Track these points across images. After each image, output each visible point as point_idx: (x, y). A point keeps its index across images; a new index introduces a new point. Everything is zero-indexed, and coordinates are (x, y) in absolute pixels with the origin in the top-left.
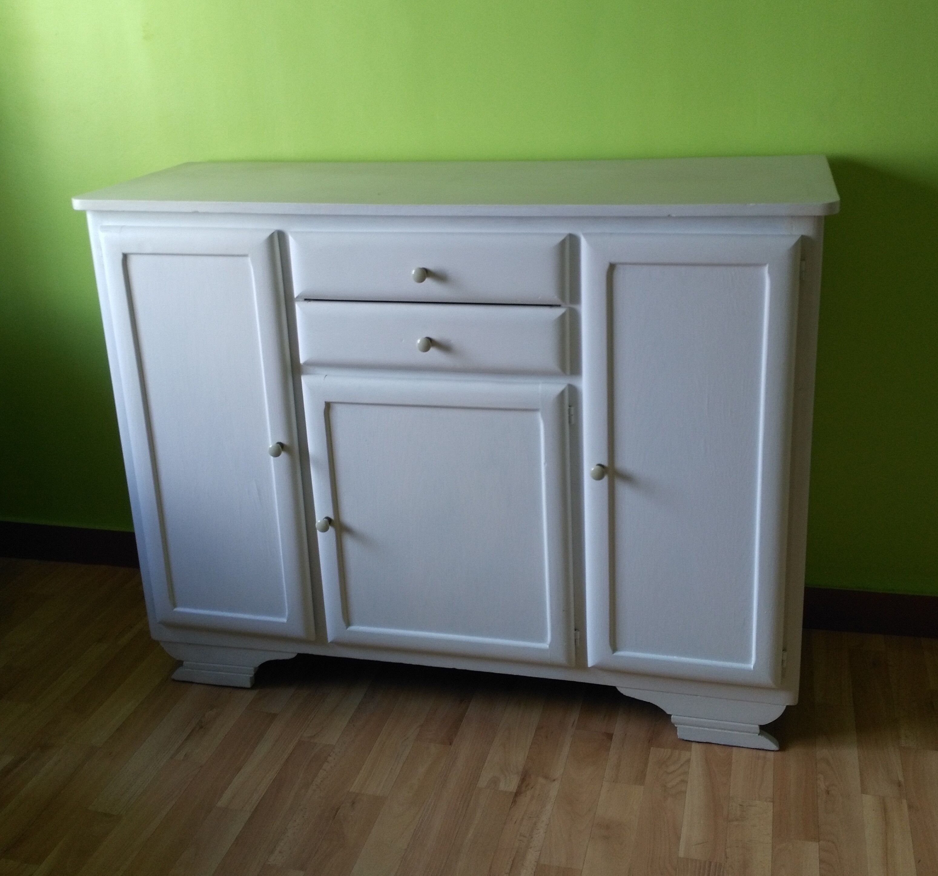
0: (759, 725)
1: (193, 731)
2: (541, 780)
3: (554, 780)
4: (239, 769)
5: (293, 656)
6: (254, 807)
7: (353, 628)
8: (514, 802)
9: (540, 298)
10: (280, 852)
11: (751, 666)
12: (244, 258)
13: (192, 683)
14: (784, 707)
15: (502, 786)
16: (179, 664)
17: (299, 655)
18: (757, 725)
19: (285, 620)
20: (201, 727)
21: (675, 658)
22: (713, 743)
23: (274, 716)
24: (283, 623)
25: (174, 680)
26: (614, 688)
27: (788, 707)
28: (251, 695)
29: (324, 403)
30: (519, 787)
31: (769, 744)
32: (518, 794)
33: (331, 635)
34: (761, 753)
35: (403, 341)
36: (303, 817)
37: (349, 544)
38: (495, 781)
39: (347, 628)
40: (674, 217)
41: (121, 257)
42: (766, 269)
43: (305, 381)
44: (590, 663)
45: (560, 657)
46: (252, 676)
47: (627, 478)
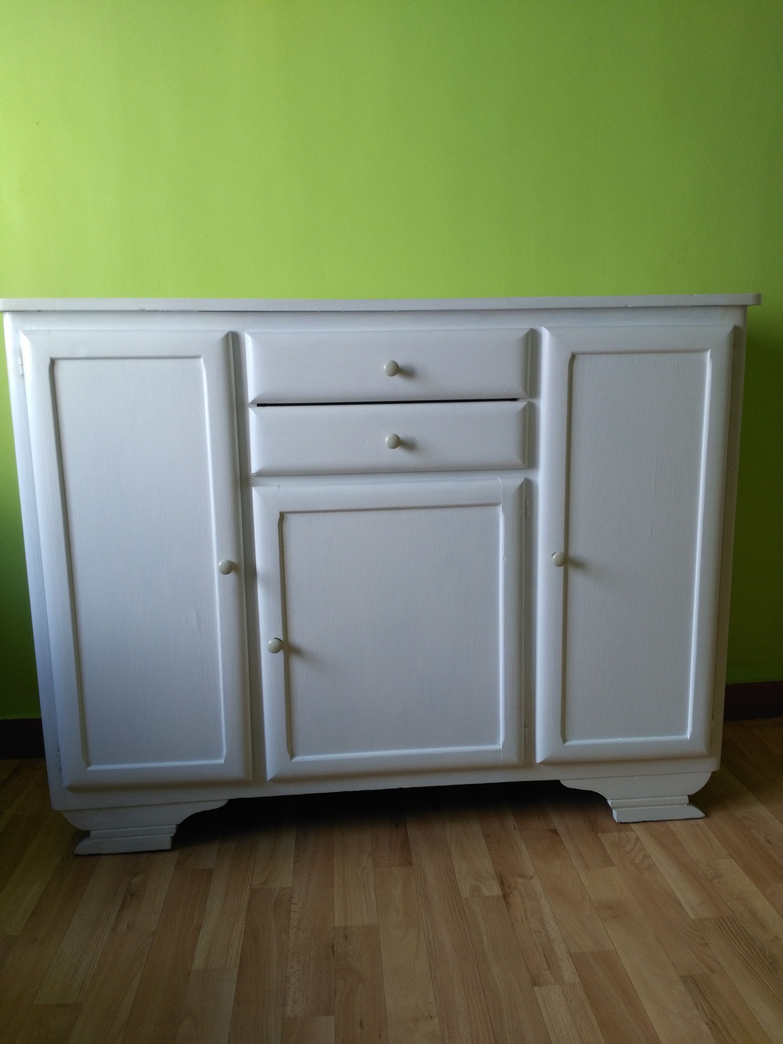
0: (688, 796)
1: (124, 901)
2: (519, 880)
3: (531, 878)
4: (199, 929)
5: (223, 804)
6: (238, 962)
7: (297, 759)
8: (507, 903)
9: (505, 390)
10: (294, 1002)
11: (688, 735)
12: (195, 361)
13: (100, 855)
14: (709, 775)
15: (486, 892)
16: (86, 834)
17: (231, 802)
18: (686, 795)
19: (222, 761)
20: (133, 895)
21: (620, 740)
22: (649, 821)
23: (210, 872)
24: (221, 765)
25: (77, 855)
26: (558, 782)
27: (713, 773)
28: (174, 855)
29: (279, 513)
30: (503, 890)
31: (696, 812)
32: (505, 896)
33: (271, 771)
34: (692, 822)
35: (367, 441)
36: (299, 961)
37: (298, 666)
38: (476, 890)
39: (291, 759)
40: (629, 308)
41: (48, 362)
42: (708, 354)
43: (256, 494)
44: (539, 758)
45: (513, 757)
46: (173, 835)
47: (579, 565)
